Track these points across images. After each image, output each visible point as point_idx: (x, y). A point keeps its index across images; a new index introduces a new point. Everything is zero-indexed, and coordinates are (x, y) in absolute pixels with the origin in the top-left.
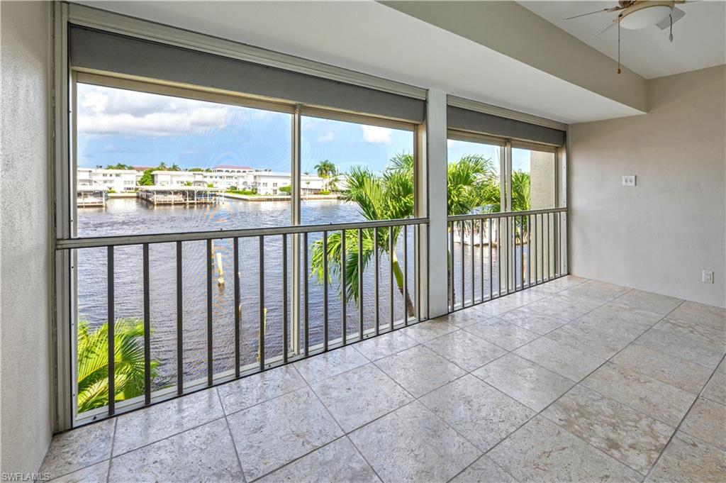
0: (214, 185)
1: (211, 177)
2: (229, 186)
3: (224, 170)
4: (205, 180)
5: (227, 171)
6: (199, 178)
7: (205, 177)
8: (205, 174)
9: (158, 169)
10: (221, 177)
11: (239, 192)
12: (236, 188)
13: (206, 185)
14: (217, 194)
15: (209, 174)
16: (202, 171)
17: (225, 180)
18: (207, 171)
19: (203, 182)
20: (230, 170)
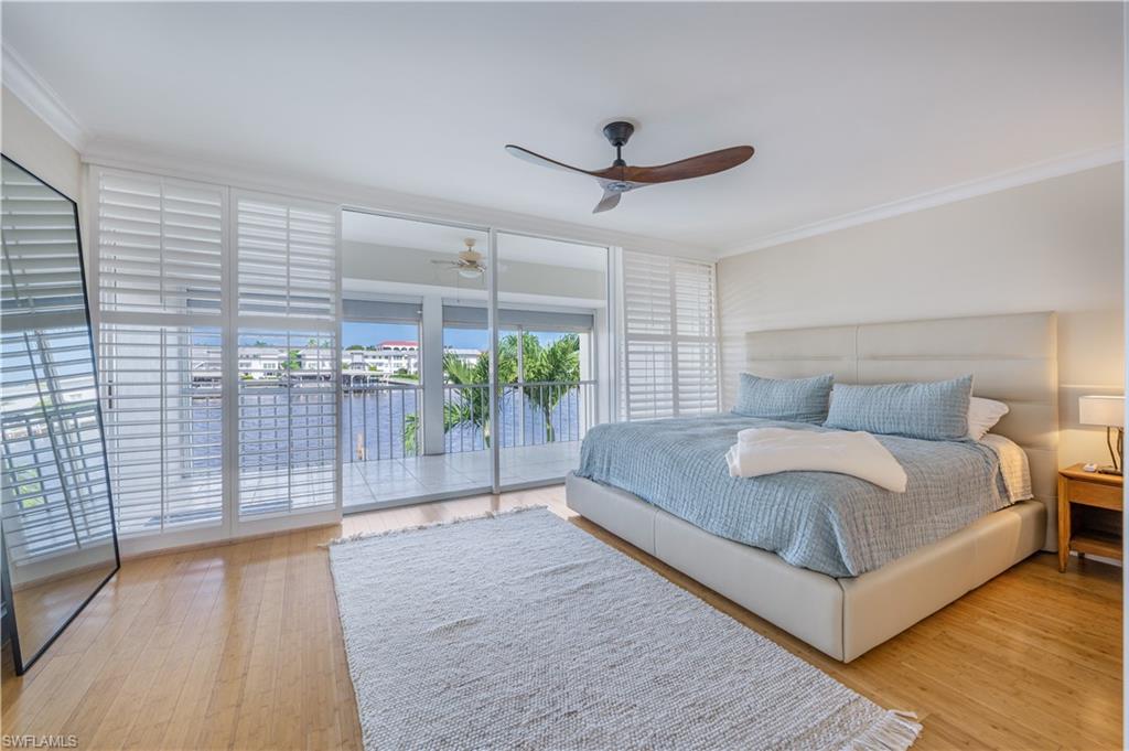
0: (378, 368)
1: (374, 357)
2: (397, 369)
3: (393, 347)
4: (367, 361)
5: (396, 349)
6: (358, 359)
7: (366, 357)
8: (366, 353)
9: (306, 347)
10: (386, 357)
11: (410, 377)
12: (406, 371)
13: (366, 368)
14: (381, 379)
15: (371, 353)
16: (363, 349)
17: (393, 361)
18: (369, 349)
19: (364, 364)
20: (400, 347)
